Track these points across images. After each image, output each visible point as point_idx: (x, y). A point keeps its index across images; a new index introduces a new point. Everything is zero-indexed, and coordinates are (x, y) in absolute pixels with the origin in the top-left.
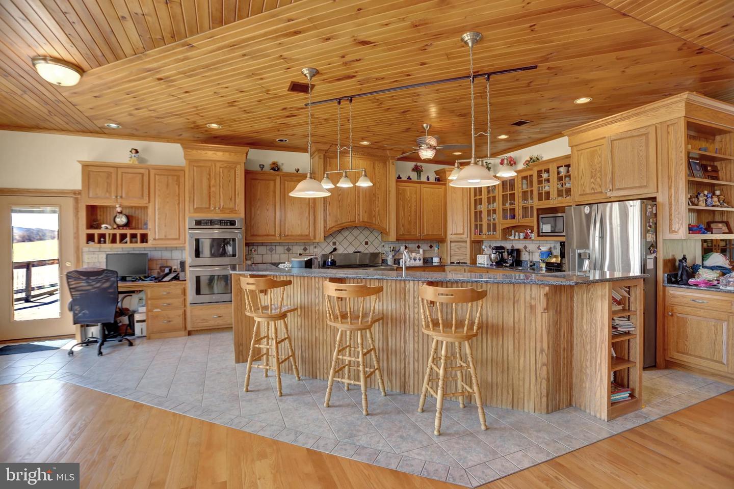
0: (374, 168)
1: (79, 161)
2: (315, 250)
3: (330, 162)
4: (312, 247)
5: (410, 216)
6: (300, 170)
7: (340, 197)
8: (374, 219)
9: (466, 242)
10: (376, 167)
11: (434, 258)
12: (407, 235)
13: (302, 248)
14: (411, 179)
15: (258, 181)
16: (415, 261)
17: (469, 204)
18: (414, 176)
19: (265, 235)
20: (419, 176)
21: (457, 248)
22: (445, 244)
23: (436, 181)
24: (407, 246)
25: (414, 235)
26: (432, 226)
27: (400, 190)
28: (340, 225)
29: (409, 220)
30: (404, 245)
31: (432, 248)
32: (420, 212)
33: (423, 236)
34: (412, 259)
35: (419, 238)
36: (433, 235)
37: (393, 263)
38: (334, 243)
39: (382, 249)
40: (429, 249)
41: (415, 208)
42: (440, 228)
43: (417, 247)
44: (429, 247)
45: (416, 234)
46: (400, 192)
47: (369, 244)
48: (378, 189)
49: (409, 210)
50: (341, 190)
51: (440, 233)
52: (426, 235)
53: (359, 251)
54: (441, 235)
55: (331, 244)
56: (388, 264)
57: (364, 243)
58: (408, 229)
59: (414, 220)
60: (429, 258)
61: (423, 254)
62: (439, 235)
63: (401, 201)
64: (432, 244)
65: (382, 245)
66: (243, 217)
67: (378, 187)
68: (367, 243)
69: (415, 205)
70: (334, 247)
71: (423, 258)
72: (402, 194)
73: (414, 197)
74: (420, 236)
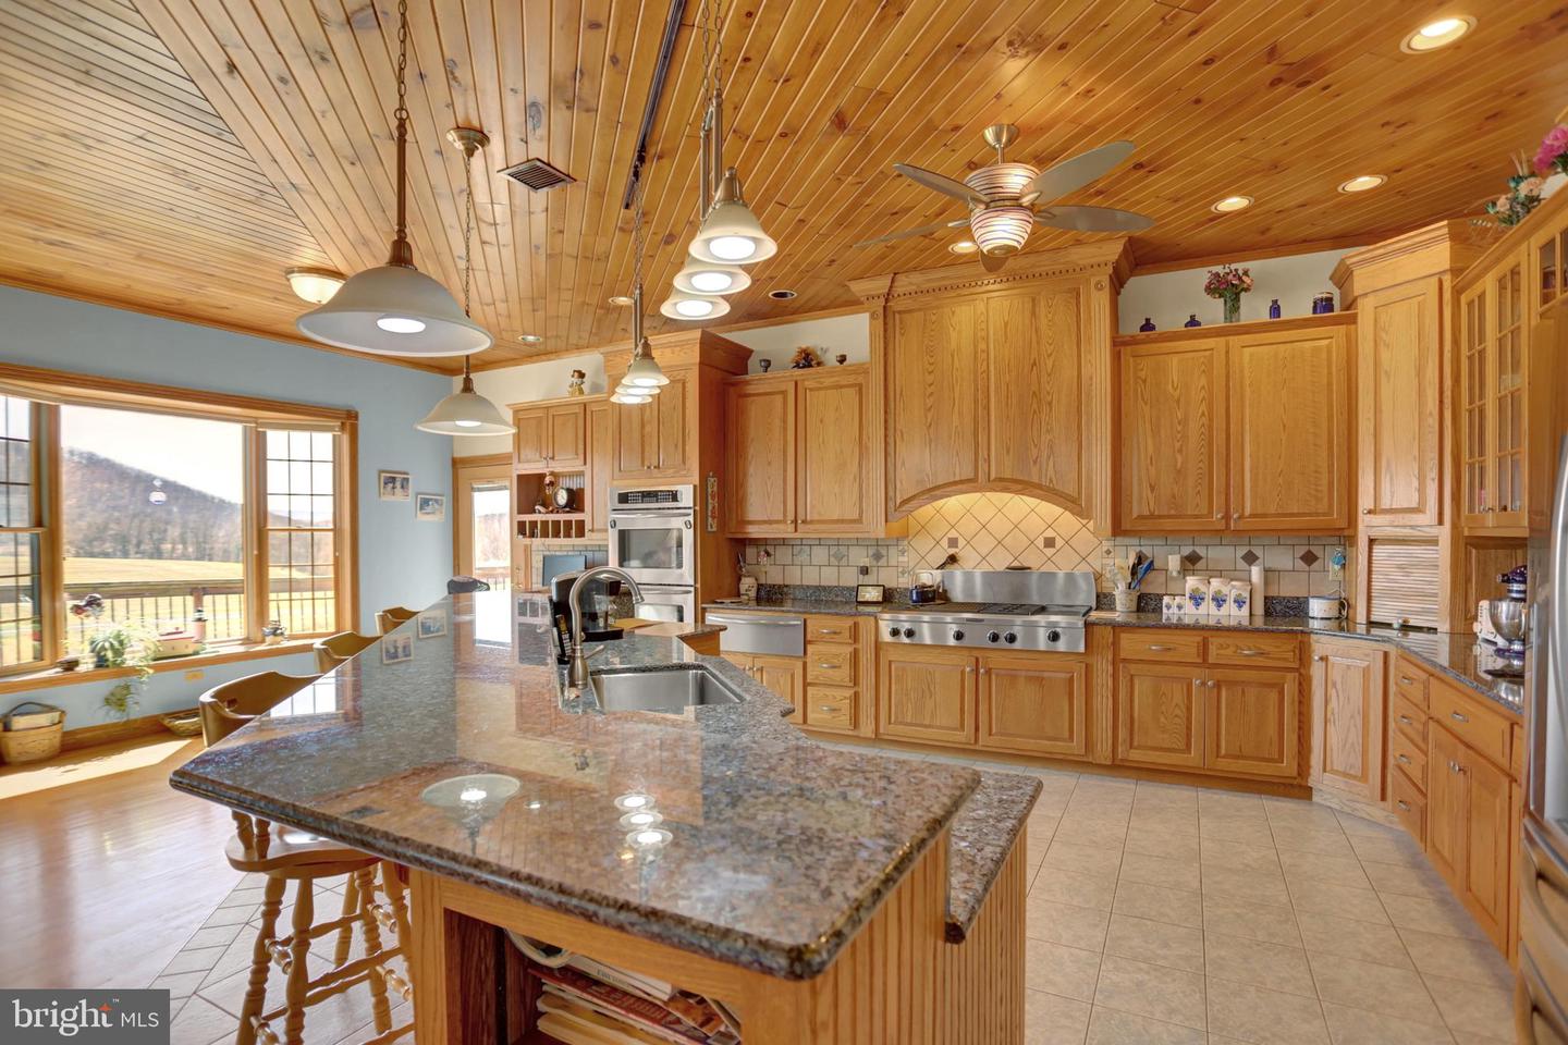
0: (1033, 313)
1: (508, 405)
2: (901, 559)
3: (901, 323)
4: (893, 551)
5: (1180, 451)
6: (848, 358)
7: (930, 415)
8: (1035, 470)
9: (1433, 542)
10: (1042, 310)
11: (1311, 600)
12: (1169, 517)
13: (871, 553)
14: (1199, 324)
15: (752, 398)
16: (1219, 606)
17: (1448, 383)
18: (1213, 311)
19: (765, 522)
20: (1233, 308)
21: (1400, 567)
22: (1354, 549)
23: (1315, 311)
24: (1201, 554)
25: (1197, 517)
26: (1281, 481)
27: (1142, 370)
28: (933, 493)
29: (1179, 465)
30: (1187, 551)
31: (1315, 565)
32: (1224, 436)
33: (1239, 518)
34: (1209, 597)
35: (1222, 526)
36: (1285, 515)
37: (1134, 608)
38: (953, 543)
39: (1105, 561)
40: (1301, 564)
41: (1203, 425)
42: (1319, 488)
43: (1243, 558)
44: (1300, 561)
45: (1205, 512)
46: (1142, 374)
47: (1058, 545)
48: (1049, 375)
49: (1179, 432)
50: (932, 394)
51: (1323, 507)
52: (1252, 516)
53: (1026, 565)
54: (1324, 514)
55: (945, 543)
56: (1118, 608)
57: (1040, 543)
58: (1174, 497)
59: (1201, 465)
60: (1298, 598)
61: (1266, 583)
62: (1317, 514)
63: (1146, 404)
64: (1312, 548)
65: (1105, 549)
66: (697, 483)
67: (1049, 371)
68: (1050, 543)
69: (1203, 414)
70: (952, 551)
71: (1266, 598)
72: (1149, 380)
73: (1201, 384)
74: (1222, 518)
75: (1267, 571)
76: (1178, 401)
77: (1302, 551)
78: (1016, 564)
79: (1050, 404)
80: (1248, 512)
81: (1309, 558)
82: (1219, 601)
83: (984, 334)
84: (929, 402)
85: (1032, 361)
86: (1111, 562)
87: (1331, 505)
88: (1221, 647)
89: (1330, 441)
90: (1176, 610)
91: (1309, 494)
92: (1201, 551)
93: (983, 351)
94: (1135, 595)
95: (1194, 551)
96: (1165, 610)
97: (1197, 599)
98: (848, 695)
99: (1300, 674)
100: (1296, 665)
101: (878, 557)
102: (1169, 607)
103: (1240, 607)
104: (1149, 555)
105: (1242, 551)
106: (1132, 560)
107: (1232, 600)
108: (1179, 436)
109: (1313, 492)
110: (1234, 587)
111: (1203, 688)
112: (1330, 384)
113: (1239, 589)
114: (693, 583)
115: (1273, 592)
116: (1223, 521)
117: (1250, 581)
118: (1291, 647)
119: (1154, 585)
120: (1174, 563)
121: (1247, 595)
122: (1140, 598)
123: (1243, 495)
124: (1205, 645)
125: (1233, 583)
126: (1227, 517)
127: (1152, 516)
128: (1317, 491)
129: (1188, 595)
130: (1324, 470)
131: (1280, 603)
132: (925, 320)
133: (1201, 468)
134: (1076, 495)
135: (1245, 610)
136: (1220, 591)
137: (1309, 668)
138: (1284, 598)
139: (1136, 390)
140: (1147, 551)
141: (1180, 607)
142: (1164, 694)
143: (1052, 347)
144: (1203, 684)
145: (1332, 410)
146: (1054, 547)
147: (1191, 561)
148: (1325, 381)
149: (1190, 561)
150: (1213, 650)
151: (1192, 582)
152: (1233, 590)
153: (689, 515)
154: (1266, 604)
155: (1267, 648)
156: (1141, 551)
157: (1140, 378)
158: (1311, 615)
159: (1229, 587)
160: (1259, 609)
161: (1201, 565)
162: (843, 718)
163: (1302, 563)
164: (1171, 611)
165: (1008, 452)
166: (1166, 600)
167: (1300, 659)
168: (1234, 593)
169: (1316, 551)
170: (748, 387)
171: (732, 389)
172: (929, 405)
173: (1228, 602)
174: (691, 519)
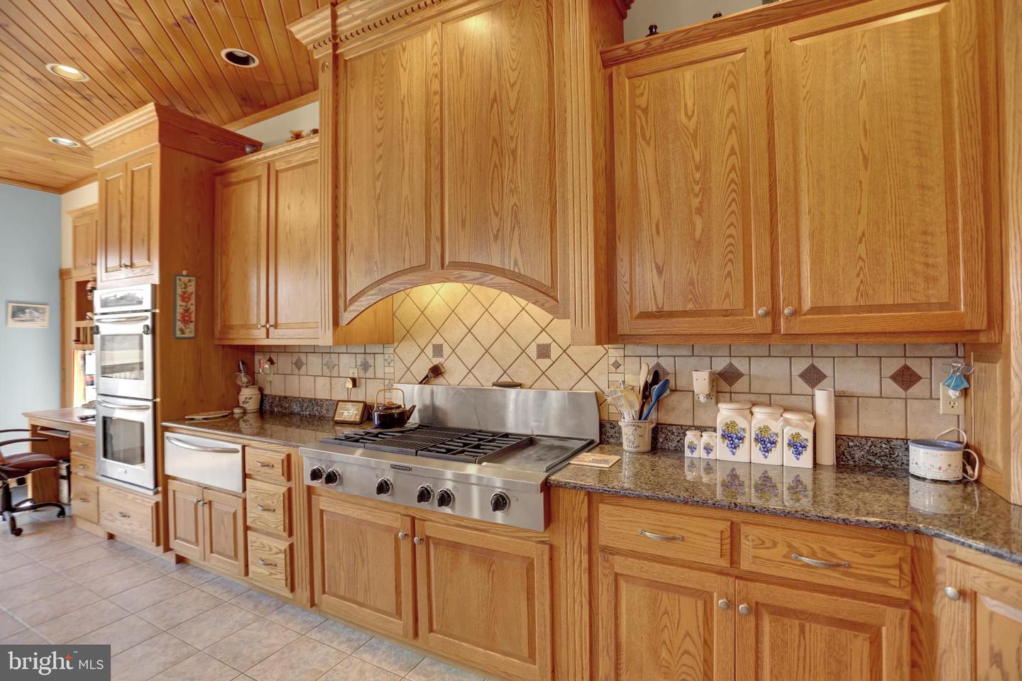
0: (494, 31)
2: (386, 370)
4: (379, 360)
5: (699, 211)
7: (378, 185)
8: (496, 248)
11: (912, 447)
12: (688, 314)
15: (234, 187)
16: (766, 450)
19: (242, 327)
24: (743, 371)
25: (727, 313)
26: (862, 250)
27: (642, 95)
28: (382, 286)
29: (698, 235)
30: (720, 364)
31: (916, 389)
32: (766, 184)
33: (795, 313)
34: (750, 436)
35: (766, 326)
36: (871, 309)
37: (648, 448)
38: (438, 350)
39: (613, 377)
40: (892, 388)
41: (733, 168)
42: (931, 261)
43: (802, 376)
44: (890, 381)
45: (741, 306)
46: (642, 101)
47: (554, 355)
48: (513, 113)
49: (697, 183)
50: (381, 157)
51: (939, 292)
52: (815, 310)
53: (517, 380)
54: (942, 306)
55: (429, 350)
56: (625, 447)
57: (533, 351)
58: (692, 283)
59: (732, 231)
60: (888, 440)
61: (839, 414)
62: (929, 306)
63: (648, 144)
64: (910, 363)
65: (612, 360)
66: (157, 282)
67: (512, 109)
68: (544, 352)
69: (733, 152)
70: (436, 361)
71: (838, 437)
72: (651, 109)
73: (727, 106)
74: (766, 314)
75: (840, 398)
76: (694, 136)
77: (894, 366)
78: (505, 379)
79: (514, 152)
80: (807, 305)
81: (906, 378)
82: (766, 442)
83: (437, 69)
84: (379, 167)
85: (492, 96)
86: (620, 378)
87: (953, 291)
88: (761, 544)
89: (950, 177)
90: (703, 454)
91: (915, 273)
92: (740, 365)
93: (435, 93)
94: (648, 427)
95: (731, 365)
96: (687, 453)
97: (733, 438)
98: (283, 548)
99: (914, 610)
100: (904, 594)
101: (365, 367)
102: (693, 448)
103: (798, 453)
104: (670, 369)
105: (801, 365)
106: (643, 377)
107: (786, 442)
108: (697, 188)
109: (919, 268)
110: (787, 422)
111: (730, 612)
112: (946, 81)
113: (796, 426)
114: (151, 397)
115: (849, 429)
116: (769, 319)
117: (813, 413)
118: (894, 559)
119: (675, 412)
120: (700, 382)
121: (809, 436)
122: (656, 431)
123: (799, 275)
124: (734, 537)
125: (787, 415)
126: (774, 313)
127: (660, 314)
128: (927, 265)
129: (719, 432)
130: (940, 229)
131: (861, 447)
132: (375, 64)
133: (731, 236)
134: (549, 283)
135: (806, 460)
136: (766, 428)
137: (931, 602)
138: (867, 438)
139: (633, 125)
140: (667, 364)
141: (708, 449)
142: (666, 612)
143: (516, 73)
144: (731, 605)
145: (951, 124)
146: (549, 357)
147: (724, 382)
148: (937, 75)
149: (726, 379)
150: (746, 546)
151: (726, 412)
152: (788, 426)
153: (146, 318)
154: (838, 447)
155: (846, 556)
156: (658, 364)
157: (639, 107)
158: (913, 469)
159: (780, 423)
160: (828, 457)
161: (740, 385)
162: (279, 576)
163: (894, 385)
164: (696, 455)
165: (464, 226)
166: (690, 436)
167: (913, 582)
168: (789, 431)
169: (918, 366)
170: (234, 174)
171: (218, 179)
172: (378, 173)
173: (779, 445)
174: (149, 322)
